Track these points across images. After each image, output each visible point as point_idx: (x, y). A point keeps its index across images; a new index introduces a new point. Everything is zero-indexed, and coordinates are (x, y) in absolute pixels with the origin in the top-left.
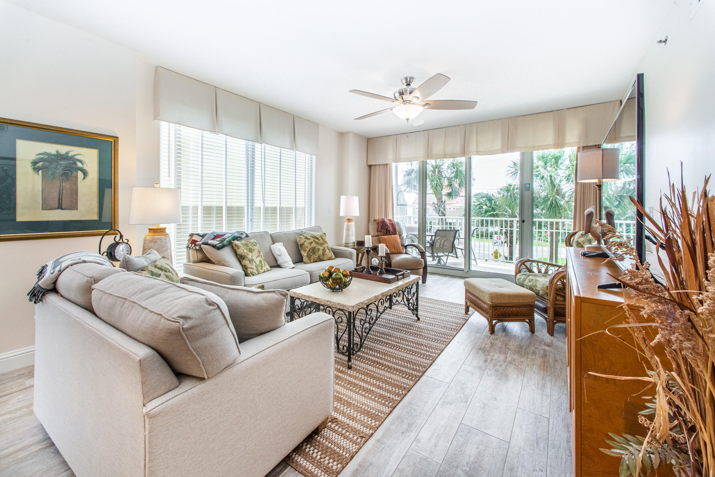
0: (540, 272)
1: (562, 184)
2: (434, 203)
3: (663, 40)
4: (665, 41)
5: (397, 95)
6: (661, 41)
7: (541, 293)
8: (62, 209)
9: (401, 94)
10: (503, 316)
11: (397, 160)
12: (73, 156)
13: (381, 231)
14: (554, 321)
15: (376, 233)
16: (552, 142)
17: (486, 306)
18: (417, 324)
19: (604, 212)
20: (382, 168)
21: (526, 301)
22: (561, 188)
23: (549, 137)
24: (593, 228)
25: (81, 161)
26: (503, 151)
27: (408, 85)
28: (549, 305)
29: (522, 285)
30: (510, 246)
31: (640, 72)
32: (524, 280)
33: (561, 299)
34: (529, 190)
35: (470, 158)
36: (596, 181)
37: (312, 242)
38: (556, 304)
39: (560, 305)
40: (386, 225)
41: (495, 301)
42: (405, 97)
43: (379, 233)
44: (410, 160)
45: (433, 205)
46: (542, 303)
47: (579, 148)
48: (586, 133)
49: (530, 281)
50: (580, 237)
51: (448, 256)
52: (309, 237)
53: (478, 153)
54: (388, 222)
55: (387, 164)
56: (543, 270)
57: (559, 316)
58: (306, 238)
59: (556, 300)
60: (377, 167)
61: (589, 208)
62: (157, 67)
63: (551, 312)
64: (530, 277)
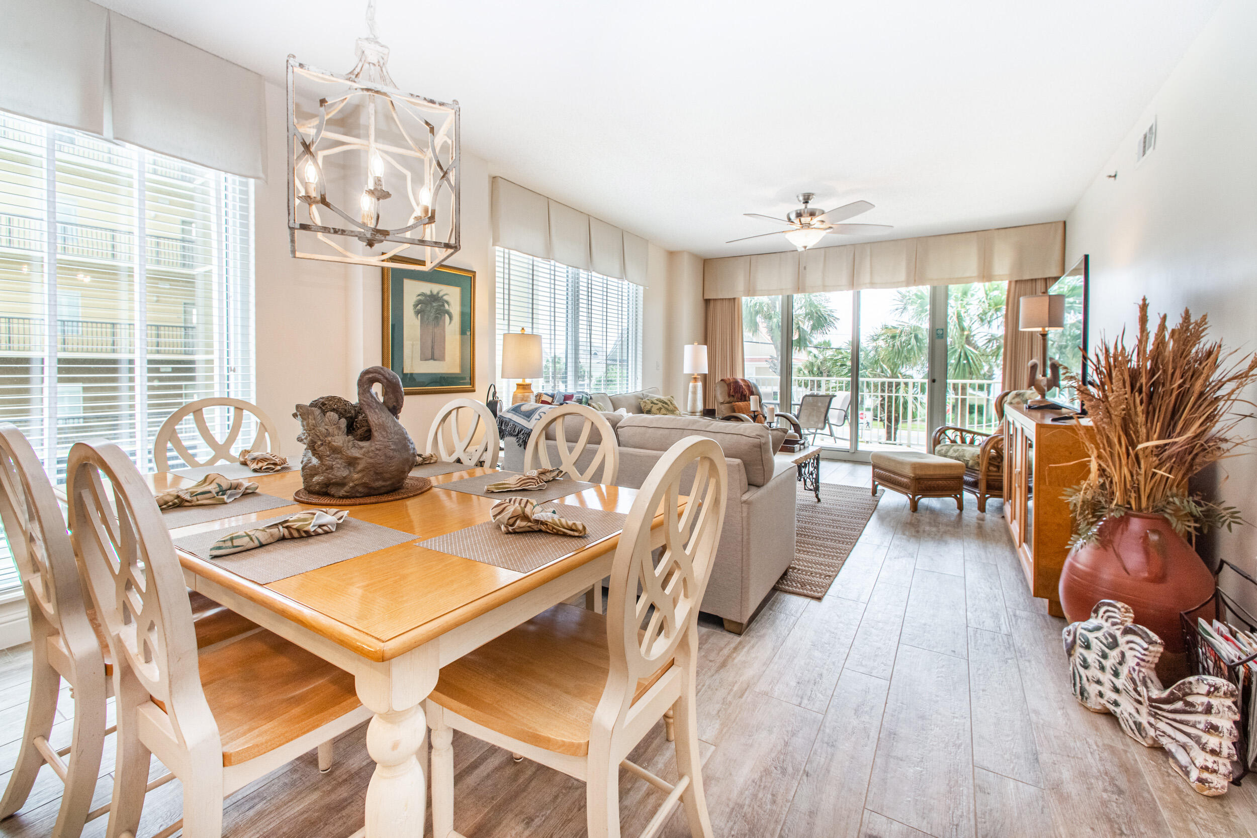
0: (963, 441)
1: (974, 327)
2: (772, 358)
3: (1113, 174)
4: (1115, 176)
5: (793, 217)
6: (1110, 176)
7: (971, 463)
8: (434, 360)
9: (799, 215)
10: (927, 490)
11: (751, 291)
12: (442, 297)
13: (733, 396)
14: (987, 496)
15: (727, 399)
16: (975, 274)
17: (905, 480)
18: (819, 505)
19: (1049, 363)
20: (726, 304)
21: (954, 472)
22: (972, 334)
23: (972, 265)
24: (1037, 380)
25: (447, 302)
26: (908, 284)
27: (806, 202)
28: (980, 477)
29: (945, 456)
30: (888, 426)
31: (1087, 253)
32: (948, 451)
33: (995, 469)
34: (942, 338)
35: (859, 293)
36: (1040, 329)
37: (661, 408)
38: (988, 476)
39: (994, 476)
40: (740, 387)
41: (919, 472)
42: (803, 219)
43: (732, 399)
44: (768, 293)
45: (770, 361)
46: (970, 476)
47: (1010, 282)
48: (1020, 263)
49: (955, 451)
50: (1014, 398)
51: (815, 434)
52: (656, 402)
53: (873, 285)
54: (742, 383)
55: (734, 299)
56: (968, 440)
57: (992, 489)
58: (652, 403)
59: (989, 471)
60: (719, 303)
61: (1032, 359)
62: (494, 178)
63: (983, 485)
64: (954, 447)
